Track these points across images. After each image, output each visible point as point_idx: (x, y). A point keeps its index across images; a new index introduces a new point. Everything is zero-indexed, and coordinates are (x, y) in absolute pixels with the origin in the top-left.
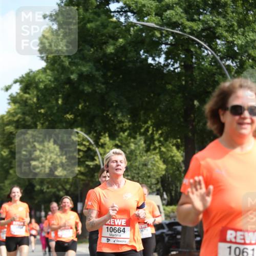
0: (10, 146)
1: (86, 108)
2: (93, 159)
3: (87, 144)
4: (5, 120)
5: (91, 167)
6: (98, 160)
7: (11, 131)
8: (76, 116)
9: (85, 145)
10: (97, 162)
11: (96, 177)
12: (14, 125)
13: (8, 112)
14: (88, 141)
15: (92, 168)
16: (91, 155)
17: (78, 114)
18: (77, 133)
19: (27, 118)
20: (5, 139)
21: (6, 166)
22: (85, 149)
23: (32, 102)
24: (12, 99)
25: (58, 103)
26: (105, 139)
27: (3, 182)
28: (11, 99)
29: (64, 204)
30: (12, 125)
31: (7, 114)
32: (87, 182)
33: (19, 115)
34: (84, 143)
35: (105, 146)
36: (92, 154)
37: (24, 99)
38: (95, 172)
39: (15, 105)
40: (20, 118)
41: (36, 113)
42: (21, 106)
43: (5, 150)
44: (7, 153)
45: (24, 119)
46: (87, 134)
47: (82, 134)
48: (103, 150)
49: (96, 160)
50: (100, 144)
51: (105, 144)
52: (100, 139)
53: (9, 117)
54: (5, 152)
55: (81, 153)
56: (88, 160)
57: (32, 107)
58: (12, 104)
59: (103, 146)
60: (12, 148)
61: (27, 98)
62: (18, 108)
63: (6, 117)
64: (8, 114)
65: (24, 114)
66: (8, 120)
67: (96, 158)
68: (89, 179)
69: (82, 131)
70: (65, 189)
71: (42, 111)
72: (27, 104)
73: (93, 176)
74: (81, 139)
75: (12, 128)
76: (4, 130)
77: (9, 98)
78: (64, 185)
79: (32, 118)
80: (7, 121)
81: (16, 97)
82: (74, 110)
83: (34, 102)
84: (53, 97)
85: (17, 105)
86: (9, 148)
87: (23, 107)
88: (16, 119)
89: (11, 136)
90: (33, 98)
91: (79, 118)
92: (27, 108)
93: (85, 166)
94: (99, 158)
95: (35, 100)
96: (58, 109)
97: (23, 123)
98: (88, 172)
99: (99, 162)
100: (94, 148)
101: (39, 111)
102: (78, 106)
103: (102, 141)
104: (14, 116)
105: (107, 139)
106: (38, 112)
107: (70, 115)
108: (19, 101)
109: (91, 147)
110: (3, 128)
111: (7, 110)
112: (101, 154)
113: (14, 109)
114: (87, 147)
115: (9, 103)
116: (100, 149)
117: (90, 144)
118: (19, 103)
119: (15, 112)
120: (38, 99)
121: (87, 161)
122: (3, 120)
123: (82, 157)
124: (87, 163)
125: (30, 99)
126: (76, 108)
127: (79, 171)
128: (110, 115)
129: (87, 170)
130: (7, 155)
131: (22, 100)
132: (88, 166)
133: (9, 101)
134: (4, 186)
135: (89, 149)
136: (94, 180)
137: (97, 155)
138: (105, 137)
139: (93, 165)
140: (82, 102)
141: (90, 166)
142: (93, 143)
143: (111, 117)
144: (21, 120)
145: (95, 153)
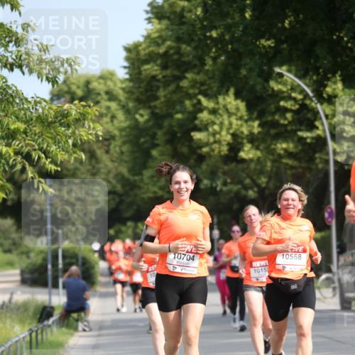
0: (152, 104)
1: (298, 26)
2: (312, 127)
3: (300, 97)
4: (142, 53)
5: (309, 141)
6: (320, 127)
7: (154, 73)
8: (279, 42)
9: (295, 99)
10: (319, 132)
11: (318, 161)
12: (159, 62)
13: (148, 37)
14: (302, 91)
15: (310, 144)
16: (308, 119)
17: (283, 38)
18: (281, 75)
19: (185, 48)
20: (141, 90)
21: (144, 143)
22: (297, 107)
23: (193, 17)
24: (155, 10)
25: (245, 17)
26: (334, 86)
27: (141, 174)
28: (152, 12)
29: (285, 203)
30: (155, 61)
31: (145, 41)
32: (300, 170)
33: (168, 43)
34: (293, 95)
35: (333, 100)
36: (309, 115)
37: (178, 10)
38: (315, 152)
39: (159, 23)
40: (170, 48)
41: (202, 37)
42: (172, 24)
43: (141, 112)
44: (146, 117)
45: (178, 51)
46: (299, 78)
47: (290, 77)
48: (332, 107)
49: (317, 128)
50: (325, 95)
51: (336, 96)
52: (325, 86)
53: (149, 47)
54: (142, 115)
55: (289, 116)
56: (302, 128)
57: (193, 25)
58: (156, 21)
59: (331, 100)
60: (155, 107)
61: (183, 9)
62: (167, 28)
63: (144, 46)
64: (148, 41)
65: (179, 39)
66: (147, 51)
67: (317, 123)
68: (304, 165)
69: (289, 71)
70: (258, 186)
71: (214, 34)
72: (184, 20)
73: (312, 160)
74: (289, 87)
75: (156, 68)
76: (140, 73)
77: (148, 9)
78: (255, 177)
79: (196, 48)
80: (145, 55)
81: (162, 7)
82: (275, 30)
83: (197, 16)
84: (235, 6)
85: (165, 22)
86: (150, 107)
87: (175, 27)
88: (162, 50)
89: (155, 83)
90: (196, 8)
91: (285, 46)
92: (184, 28)
93: (296, 139)
94: (323, 124)
95: (199, 11)
96: (246, 28)
97: (176, 57)
98: (301, 151)
99: (324, 131)
100: (313, 104)
101: (208, 34)
102: (284, 22)
103: (329, 90)
104: (158, 45)
105: (340, 85)
106: (205, 36)
107: (268, 39)
108: (168, 15)
109: (308, 102)
110: (139, 68)
111: (145, 33)
112: (327, 117)
113: (158, 31)
114: (300, 102)
115: (149, 20)
116: (325, 105)
117: (306, 96)
118: (168, 18)
119: (160, 37)
120: (205, 10)
121: (300, 130)
122: (138, 53)
123: (290, 123)
124: (300, 134)
125: (190, 11)
126: (280, 25)
127: (286, 150)
128: (345, 39)
129: (300, 148)
130: (147, 121)
131: (175, 13)
132: (301, 139)
133: (150, 15)
134: (142, 180)
135: (303, 107)
136: (313, 167)
137: (321, 119)
138: (335, 83)
139: (312, 138)
140: (290, 14)
141: (305, 139)
142: (311, 94)
143: (348, 42)
144: (172, 52)
145: (316, 113)
